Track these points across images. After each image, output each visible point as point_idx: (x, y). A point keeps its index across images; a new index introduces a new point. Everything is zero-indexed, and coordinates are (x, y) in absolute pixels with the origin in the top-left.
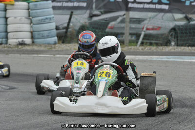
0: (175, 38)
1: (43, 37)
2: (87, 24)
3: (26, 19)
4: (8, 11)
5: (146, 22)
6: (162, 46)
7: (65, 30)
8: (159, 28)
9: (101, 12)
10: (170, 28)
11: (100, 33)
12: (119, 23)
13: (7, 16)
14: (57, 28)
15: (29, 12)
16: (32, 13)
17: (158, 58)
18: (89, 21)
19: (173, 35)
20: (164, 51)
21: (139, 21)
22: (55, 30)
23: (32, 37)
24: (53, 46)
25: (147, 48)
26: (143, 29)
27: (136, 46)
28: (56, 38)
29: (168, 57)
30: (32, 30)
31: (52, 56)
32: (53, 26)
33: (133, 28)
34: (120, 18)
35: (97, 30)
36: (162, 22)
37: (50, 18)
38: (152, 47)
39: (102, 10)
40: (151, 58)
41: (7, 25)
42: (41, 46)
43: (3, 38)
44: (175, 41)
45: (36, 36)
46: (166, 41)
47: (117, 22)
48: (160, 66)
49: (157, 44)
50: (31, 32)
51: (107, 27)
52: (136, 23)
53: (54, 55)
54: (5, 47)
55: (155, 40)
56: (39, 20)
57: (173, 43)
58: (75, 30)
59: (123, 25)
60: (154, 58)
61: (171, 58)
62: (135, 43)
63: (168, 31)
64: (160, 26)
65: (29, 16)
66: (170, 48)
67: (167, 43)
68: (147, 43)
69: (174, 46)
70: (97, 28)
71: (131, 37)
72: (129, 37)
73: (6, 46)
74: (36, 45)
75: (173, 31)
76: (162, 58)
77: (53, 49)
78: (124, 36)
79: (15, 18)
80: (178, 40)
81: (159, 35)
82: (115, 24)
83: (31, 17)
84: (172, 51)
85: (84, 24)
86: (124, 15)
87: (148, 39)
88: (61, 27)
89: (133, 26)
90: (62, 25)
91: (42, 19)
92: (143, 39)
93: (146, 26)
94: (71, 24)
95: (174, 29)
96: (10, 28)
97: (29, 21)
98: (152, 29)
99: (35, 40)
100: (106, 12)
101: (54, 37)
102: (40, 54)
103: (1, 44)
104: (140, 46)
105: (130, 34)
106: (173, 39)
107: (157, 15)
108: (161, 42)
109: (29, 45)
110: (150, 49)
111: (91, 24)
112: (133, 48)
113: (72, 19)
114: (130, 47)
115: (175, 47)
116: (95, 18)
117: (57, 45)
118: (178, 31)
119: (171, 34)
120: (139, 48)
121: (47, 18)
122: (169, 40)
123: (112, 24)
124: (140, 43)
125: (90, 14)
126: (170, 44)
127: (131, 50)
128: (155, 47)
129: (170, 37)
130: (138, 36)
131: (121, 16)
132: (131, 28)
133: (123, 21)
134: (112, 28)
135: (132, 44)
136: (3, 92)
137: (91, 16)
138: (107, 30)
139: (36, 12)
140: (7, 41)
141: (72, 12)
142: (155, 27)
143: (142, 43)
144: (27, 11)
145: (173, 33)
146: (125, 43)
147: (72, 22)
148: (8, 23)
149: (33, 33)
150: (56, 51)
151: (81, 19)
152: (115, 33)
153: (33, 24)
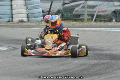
0: (115, 17)
1: (35, 17)
2: (61, 9)
3: (24, 6)
4: (12, 1)
5: (97, 7)
6: (107, 22)
7: (48, 13)
8: (106, 11)
9: (70, 1)
10: (112, 11)
11: (70, 14)
12: (81, 8)
13: (12, 4)
14: (43, 12)
15: (26, 2)
16: (28, 2)
17: (105, 29)
18: (63, 7)
19: (114, 15)
20: (108, 25)
21: (93, 7)
22: (42, 13)
23: (28, 17)
24: (41, 23)
25: (98, 24)
26: (96, 11)
27: (92, 22)
28: (42, 17)
29: (111, 29)
30: (28, 13)
31: (40, 28)
32: (41, 10)
33: (89, 11)
34: (82, 5)
35: (67, 13)
36: (107, 8)
37: (39, 6)
38: (101, 23)
39: (71, 1)
40: (101, 29)
41: (12, 9)
42: (33, 22)
43: (10, 18)
44: (115, 19)
45: (30, 17)
46: (110, 19)
47: (80, 8)
48: (106, 35)
49: (104, 21)
50: (27, 14)
51: (73, 11)
52: (91, 8)
53: (41, 28)
54: (11, 24)
55: (103, 18)
56: (32, 7)
57: (114, 20)
58: (54, 13)
59: (83, 9)
60: (103, 29)
61: (113, 30)
62: (91, 20)
63: (111, 13)
64: (106, 10)
65: (26, 4)
66: (112, 23)
67: (111, 20)
68: (98, 20)
69: (114, 22)
70: (67, 12)
71: (89, 17)
72: (87, 17)
73: (11, 22)
74: (30, 22)
75: (114, 13)
76: (108, 30)
77: (41, 25)
78: (84, 16)
79: (17, 5)
80: (117, 18)
81: (105, 15)
82: (78, 9)
83: (27, 5)
84: (114, 25)
85: (60, 9)
86: (84, 3)
87: (99, 18)
88: (45, 11)
89: (90, 10)
90: (46, 9)
91: (34, 6)
92: (96, 18)
93: (97, 10)
94: (52, 9)
95: (114, 12)
96: (14, 12)
97: (26, 7)
98: (101, 12)
99: (30, 19)
100: (73, 2)
101: (41, 17)
102: (33, 27)
103: (9, 21)
104: (94, 22)
105: (88, 15)
106: (114, 17)
107: (104, 3)
108: (107, 20)
109: (26, 22)
110: (100, 24)
111: (64, 9)
112: (89, 23)
113: (52, 6)
114: (88, 23)
115: (116, 23)
116: (66, 5)
117: (43, 22)
118: (117, 13)
119: (113, 15)
120: (93, 23)
121: (37, 6)
122: (112, 19)
123: (76, 9)
124: (94, 20)
125: (63, 3)
126: (112, 21)
127: (88, 25)
128: (103, 23)
129: (112, 17)
130: (93, 16)
131: (82, 4)
132: (88, 11)
133: (83, 7)
134: (77, 11)
135: (89, 21)
136: (10, 51)
137: (64, 4)
138: (74, 12)
139: (30, 2)
140: (12, 19)
141: (52, 2)
142: (103, 11)
143: (95, 20)
144: (24, 1)
145: (114, 14)
146: (85, 20)
147: (52, 8)
148: (13, 8)
149: (29, 14)
150: (42, 25)
151: (57, 6)
152: (79, 14)
153: (28, 9)
